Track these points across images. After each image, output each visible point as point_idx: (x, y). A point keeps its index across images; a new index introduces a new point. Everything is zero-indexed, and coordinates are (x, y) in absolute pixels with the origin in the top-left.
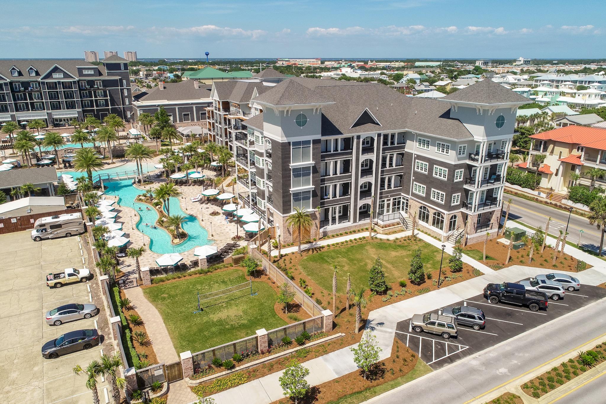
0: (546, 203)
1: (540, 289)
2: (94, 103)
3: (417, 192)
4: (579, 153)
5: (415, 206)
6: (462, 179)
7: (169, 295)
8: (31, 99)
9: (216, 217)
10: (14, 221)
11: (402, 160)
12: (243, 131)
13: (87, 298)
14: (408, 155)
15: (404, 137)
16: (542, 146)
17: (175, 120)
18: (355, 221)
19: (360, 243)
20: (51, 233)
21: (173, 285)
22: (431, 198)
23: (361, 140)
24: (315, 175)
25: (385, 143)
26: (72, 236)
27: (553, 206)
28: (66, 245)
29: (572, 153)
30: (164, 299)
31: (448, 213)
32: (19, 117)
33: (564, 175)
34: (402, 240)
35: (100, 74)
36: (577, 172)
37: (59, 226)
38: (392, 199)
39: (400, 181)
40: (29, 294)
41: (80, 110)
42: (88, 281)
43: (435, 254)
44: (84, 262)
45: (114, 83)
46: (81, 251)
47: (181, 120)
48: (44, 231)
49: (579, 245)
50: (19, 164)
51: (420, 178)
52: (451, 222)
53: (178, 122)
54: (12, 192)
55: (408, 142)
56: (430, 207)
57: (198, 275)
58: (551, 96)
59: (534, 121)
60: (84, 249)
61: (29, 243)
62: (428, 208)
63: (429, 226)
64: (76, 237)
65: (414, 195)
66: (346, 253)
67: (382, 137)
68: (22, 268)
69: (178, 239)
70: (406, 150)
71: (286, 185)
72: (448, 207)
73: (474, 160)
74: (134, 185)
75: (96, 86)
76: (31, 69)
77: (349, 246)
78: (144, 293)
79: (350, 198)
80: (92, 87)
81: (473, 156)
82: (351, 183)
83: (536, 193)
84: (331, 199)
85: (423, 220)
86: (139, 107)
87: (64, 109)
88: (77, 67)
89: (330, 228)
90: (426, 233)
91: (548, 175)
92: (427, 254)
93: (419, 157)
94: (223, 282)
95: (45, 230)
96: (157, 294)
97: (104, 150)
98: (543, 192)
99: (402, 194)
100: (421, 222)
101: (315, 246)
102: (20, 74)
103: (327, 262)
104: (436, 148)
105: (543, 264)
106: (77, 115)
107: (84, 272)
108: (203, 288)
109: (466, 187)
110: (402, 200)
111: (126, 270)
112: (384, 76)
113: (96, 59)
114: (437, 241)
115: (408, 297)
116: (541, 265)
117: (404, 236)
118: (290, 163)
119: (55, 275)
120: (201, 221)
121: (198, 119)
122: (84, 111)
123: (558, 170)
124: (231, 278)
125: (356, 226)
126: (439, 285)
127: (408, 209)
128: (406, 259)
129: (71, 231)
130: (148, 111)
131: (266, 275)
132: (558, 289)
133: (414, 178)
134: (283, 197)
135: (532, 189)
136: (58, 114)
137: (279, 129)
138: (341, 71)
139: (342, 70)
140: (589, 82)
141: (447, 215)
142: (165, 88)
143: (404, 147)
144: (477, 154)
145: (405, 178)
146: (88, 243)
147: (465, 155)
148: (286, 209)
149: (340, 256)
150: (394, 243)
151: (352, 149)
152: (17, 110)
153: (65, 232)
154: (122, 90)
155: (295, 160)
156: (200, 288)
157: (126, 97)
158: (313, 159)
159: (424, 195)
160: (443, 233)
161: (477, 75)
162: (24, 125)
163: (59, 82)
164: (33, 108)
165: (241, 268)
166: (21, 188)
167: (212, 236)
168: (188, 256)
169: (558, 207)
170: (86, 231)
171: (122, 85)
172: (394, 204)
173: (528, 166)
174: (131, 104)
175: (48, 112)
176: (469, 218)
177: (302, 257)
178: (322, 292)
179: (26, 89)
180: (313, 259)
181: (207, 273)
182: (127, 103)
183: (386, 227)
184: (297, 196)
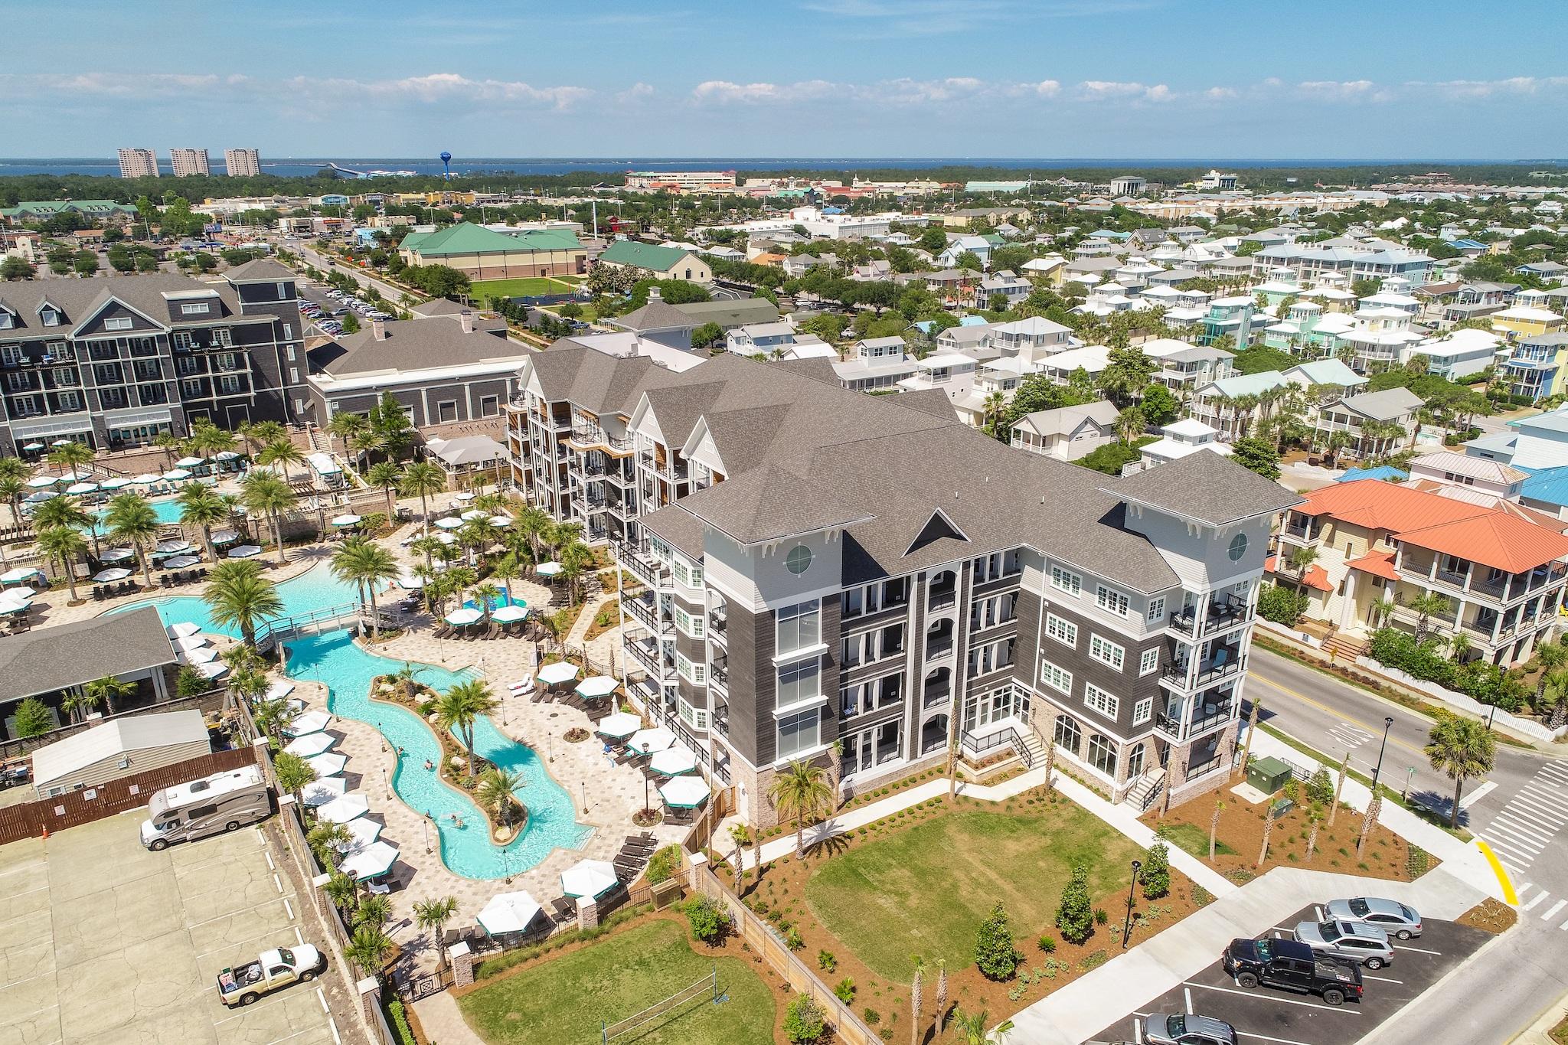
0: (1323, 665)
1: (1342, 947)
2: (213, 386)
3: (1051, 683)
4: (1391, 549)
5: (1047, 713)
6: (1155, 669)
7: (524, 1014)
8: (49, 384)
9: (580, 744)
10: (90, 795)
11: (1013, 605)
12: (608, 479)
13: (325, 1032)
14: (1028, 596)
15: (1017, 561)
16: (1309, 527)
17: (420, 420)
18: (913, 755)
19: (932, 817)
20: (191, 829)
21: (526, 981)
22: (1086, 703)
23: (928, 582)
24: (829, 671)
25: (978, 579)
26: (240, 827)
27: (1339, 673)
28: (232, 859)
29: (1375, 548)
30: (513, 1027)
31: (1126, 742)
32: (21, 432)
33: (1358, 595)
34: (1023, 800)
35: (226, 312)
36: (1388, 596)
37: (211, 809)
38: (992, 692)
39: (1010, 651)
40: (180, 1030)
41: (179, 405)
42: (315, 978)
43: (1103, 841)
44: (292, 917)
45: (261, 332)
46: (276, 876)
47: (434, 420)
48: (174, 825)
49: (1407, 797)
50: (43, 578)
51: (1055, 652)
52: (1132, 760)
53: (427, 424)
54: (66, 703)
55: (1028, 571)
56: (1082, 722)
57: (577, 944)
58: (1299, 320)
59: (1270, 406)
60: (280, 870)
61: (137, 858)
62: (1079, 723)
63: (1079, 761)
64: (253, 828)
65: (1041, 686)
66: (906, 851)
67: (972, 568)
68: (143, 946)
69: (507, 829)
70: (1022, 585)
71: (765, 702)
72: (1126, 728)
73: (1182, 628)
74: (356, 641)
75: (215, 343)
76: (47, 308)
77: (909, 827)
78: (464, 1009)
79: (902, 708)
80: (205, 344)
81: (1179, 619)
82: (905, 674)
83: (1298, 635)
84: (861, 714)
85: (1066, 746)
86: (329, 394)
87: (135, 404)
88: (167, 296)
89: (861, 777)
90: (1074, 777)
91: (1322, 593)
92: (1085, 845)
93: (1053, 608)
94: (642, 963)
95: (178, 822)
96: (496, 1013)
97: (257, 526)
98: (1315, 634)
99: (1014, 680)
100: (1060, 749)
101: (832, 834)
102: (18, 322)
103: (867, 882)
104: (1097, 597)
105: (1339, 861)
106: (170, 419)
107: (306, 957)
108: (598, 985)
109: (1163, 683)
110: (1014, 693)
111: (403, 937)
112: (899, 234)
113: (150, 169)
114: (1102, 800)
115: (1064, 983)
116: (1334, 866)
117: (1024, 788)
118: (773, 655)
119: (235, 971)
120: (548, 762)
121: (476, 415)
122: (186, 407)
123: (1343, 584)
124: (658, 949)
125: (915, 766)
126: (1126, 940)
127: (1030, 713)
128: (1041, 864)
129: (240, 816)
130: (354, 402)
131: (736, 935)
132: (1380, 946)
133: (1042, 651)
134: (759, 730)
135: (1286, 624)
136: (121, 420)
137: (751, 584)
138: (792, 218)
139: (796, 215)
140: (1379, 266)
141: (1122, 746)
142: (387, 335)
143: (1018, 580)
144: (1189, 612)
145: (1021, 648)
146: (287, 849)
147: (1161, 618)
148: (763, 753)
149: (894, 863)
150: (1008, 813)
151: (907, 601)
152: (13, 415)
153: (225, 820)
154: (281, 348)
155: (786, 646)
156: (590, 986)
157: (293, 364)
158: (825, 639)
159: (1068, 693)
160: (1115, 783)
161: (1119, 229)
162: (32, 451)
163: (122, 341)
164: (55, 407)
165: (675, 916)
166: (87, 688)
167: (586, 811)
168: (540, 882)
169: (1349, 678)
170: (275, 808)
171: (281, 336)
172: (997, 703)
173: (1277, 569)
174: (306, 381)
175: (96, 414)
176: (1172, 751)
177: (807, 872)
178: (873, 984)
179: (35, 358)
180: (832, 877)
181: (597, 937)
182: (295, 379)
183: (984, 766)
184: (791, 724)
